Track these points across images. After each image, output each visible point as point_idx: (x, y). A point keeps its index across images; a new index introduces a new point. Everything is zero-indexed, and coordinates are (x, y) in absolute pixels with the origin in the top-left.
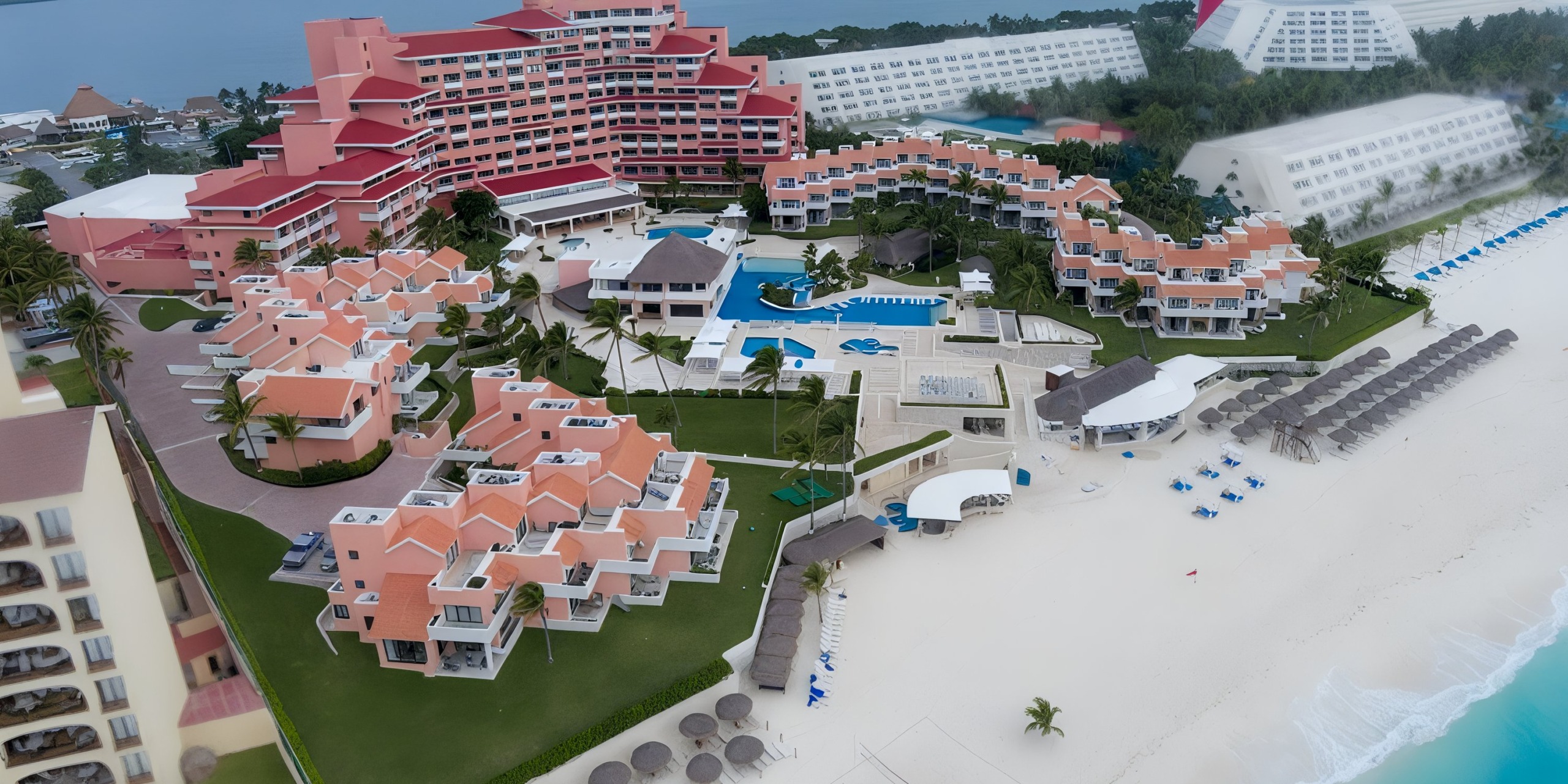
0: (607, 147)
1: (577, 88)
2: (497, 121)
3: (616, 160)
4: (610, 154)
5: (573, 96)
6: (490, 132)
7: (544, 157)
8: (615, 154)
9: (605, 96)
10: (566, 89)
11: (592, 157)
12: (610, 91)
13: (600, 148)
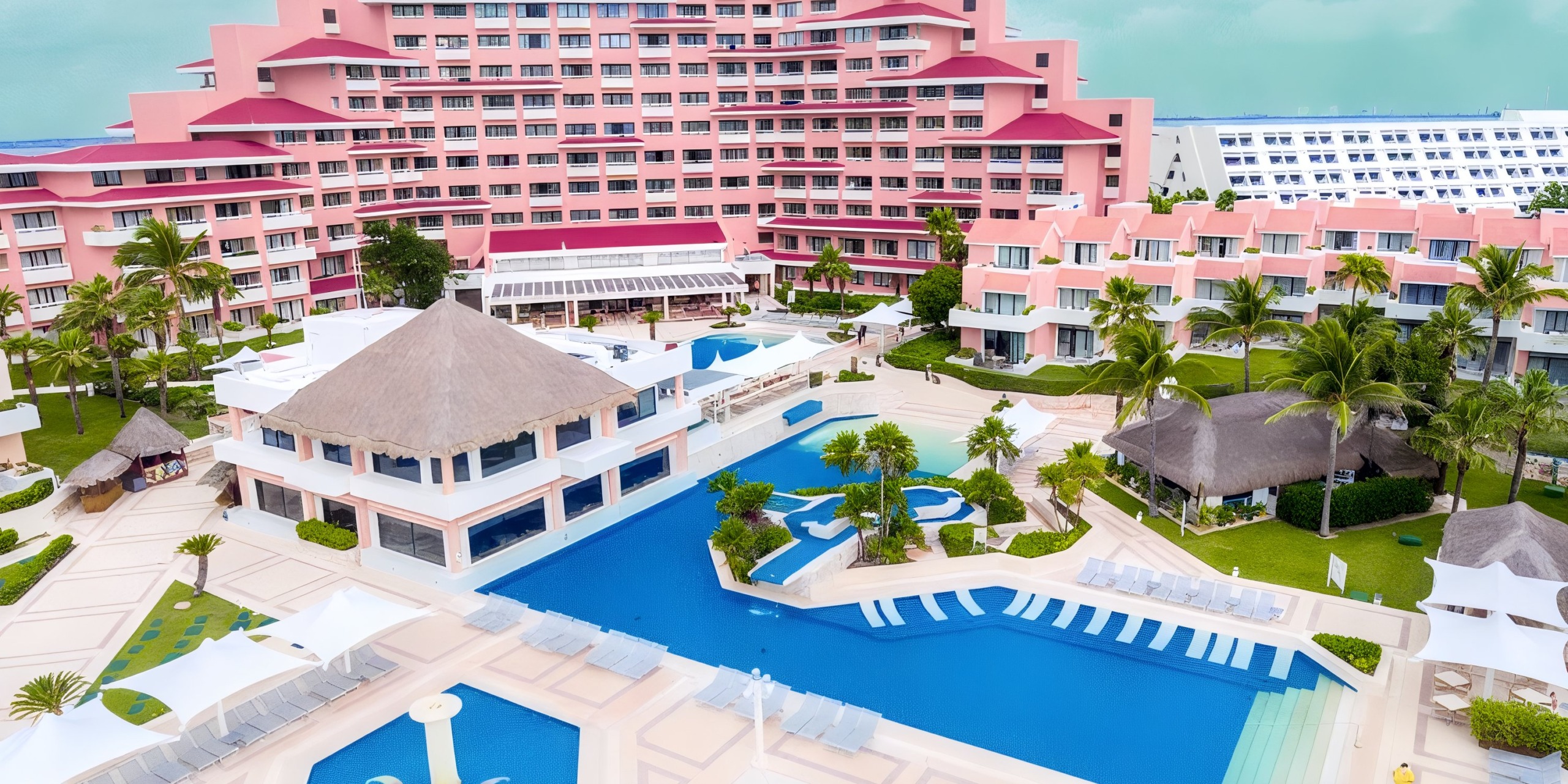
0: (751, 194)
1: (695, 83)
2: (534, 128)
3: (764, 222)
4: (754, 209)
5: (688, 97)
6: (521, 144)
7: (624, 200)
8: (766, 209)
9: (752, 100)
10: (674, 82)
11: (718, 210)
12: (764, 94)
13: (736, 195)
